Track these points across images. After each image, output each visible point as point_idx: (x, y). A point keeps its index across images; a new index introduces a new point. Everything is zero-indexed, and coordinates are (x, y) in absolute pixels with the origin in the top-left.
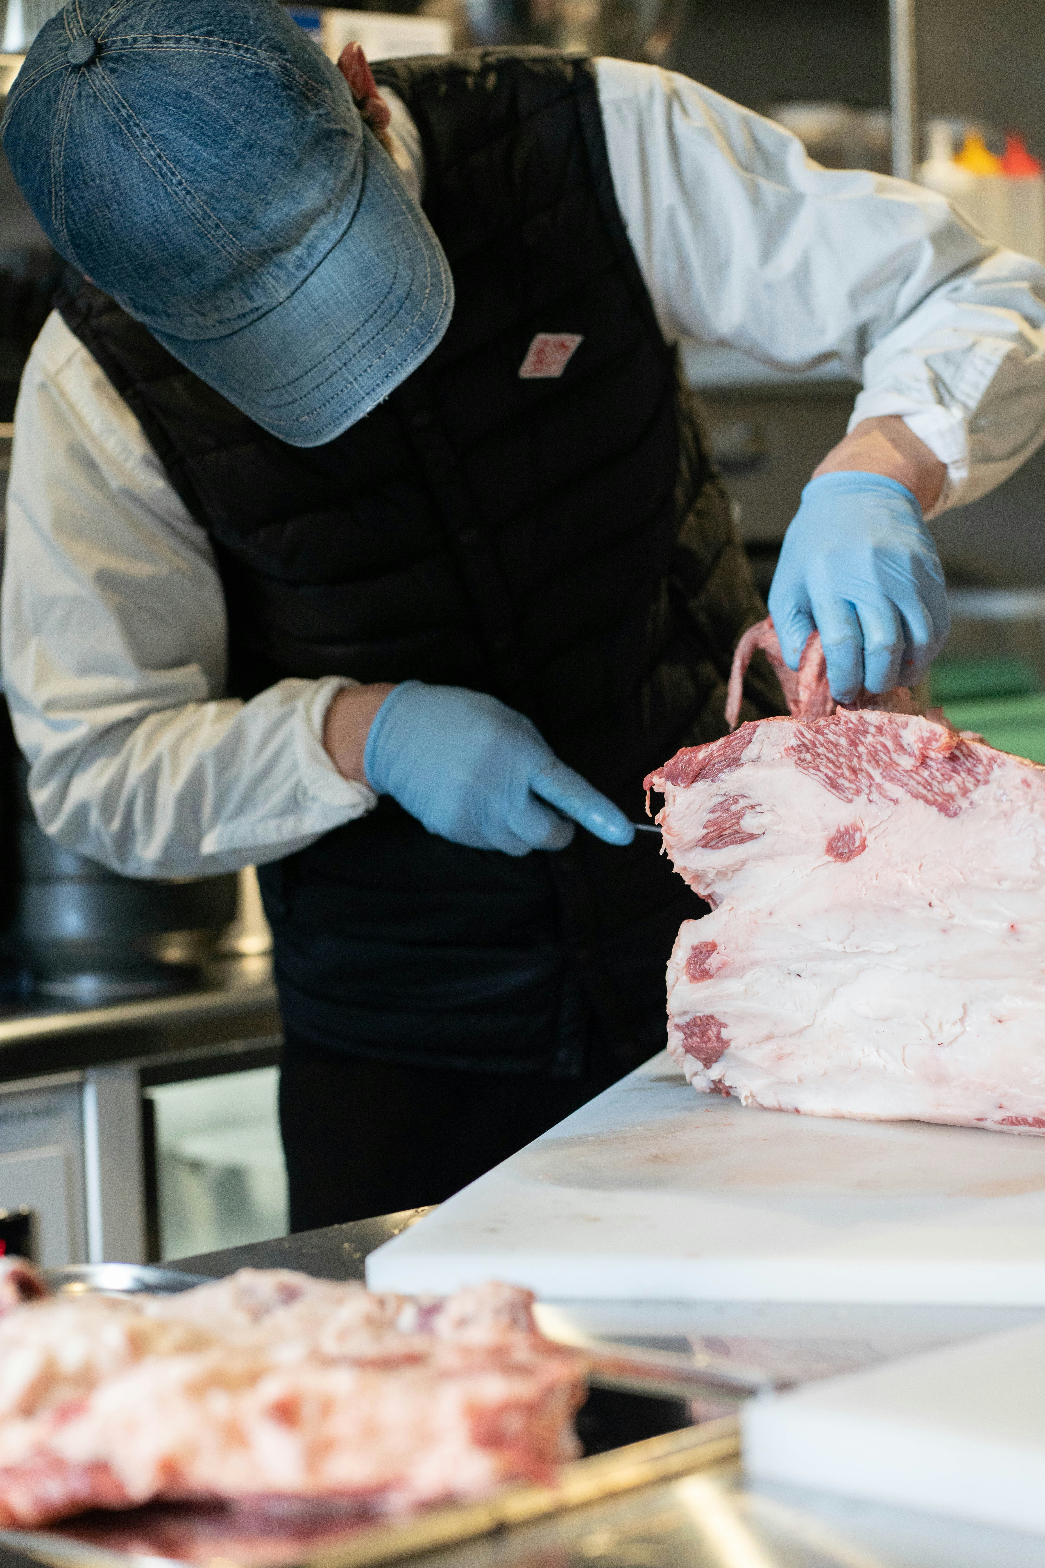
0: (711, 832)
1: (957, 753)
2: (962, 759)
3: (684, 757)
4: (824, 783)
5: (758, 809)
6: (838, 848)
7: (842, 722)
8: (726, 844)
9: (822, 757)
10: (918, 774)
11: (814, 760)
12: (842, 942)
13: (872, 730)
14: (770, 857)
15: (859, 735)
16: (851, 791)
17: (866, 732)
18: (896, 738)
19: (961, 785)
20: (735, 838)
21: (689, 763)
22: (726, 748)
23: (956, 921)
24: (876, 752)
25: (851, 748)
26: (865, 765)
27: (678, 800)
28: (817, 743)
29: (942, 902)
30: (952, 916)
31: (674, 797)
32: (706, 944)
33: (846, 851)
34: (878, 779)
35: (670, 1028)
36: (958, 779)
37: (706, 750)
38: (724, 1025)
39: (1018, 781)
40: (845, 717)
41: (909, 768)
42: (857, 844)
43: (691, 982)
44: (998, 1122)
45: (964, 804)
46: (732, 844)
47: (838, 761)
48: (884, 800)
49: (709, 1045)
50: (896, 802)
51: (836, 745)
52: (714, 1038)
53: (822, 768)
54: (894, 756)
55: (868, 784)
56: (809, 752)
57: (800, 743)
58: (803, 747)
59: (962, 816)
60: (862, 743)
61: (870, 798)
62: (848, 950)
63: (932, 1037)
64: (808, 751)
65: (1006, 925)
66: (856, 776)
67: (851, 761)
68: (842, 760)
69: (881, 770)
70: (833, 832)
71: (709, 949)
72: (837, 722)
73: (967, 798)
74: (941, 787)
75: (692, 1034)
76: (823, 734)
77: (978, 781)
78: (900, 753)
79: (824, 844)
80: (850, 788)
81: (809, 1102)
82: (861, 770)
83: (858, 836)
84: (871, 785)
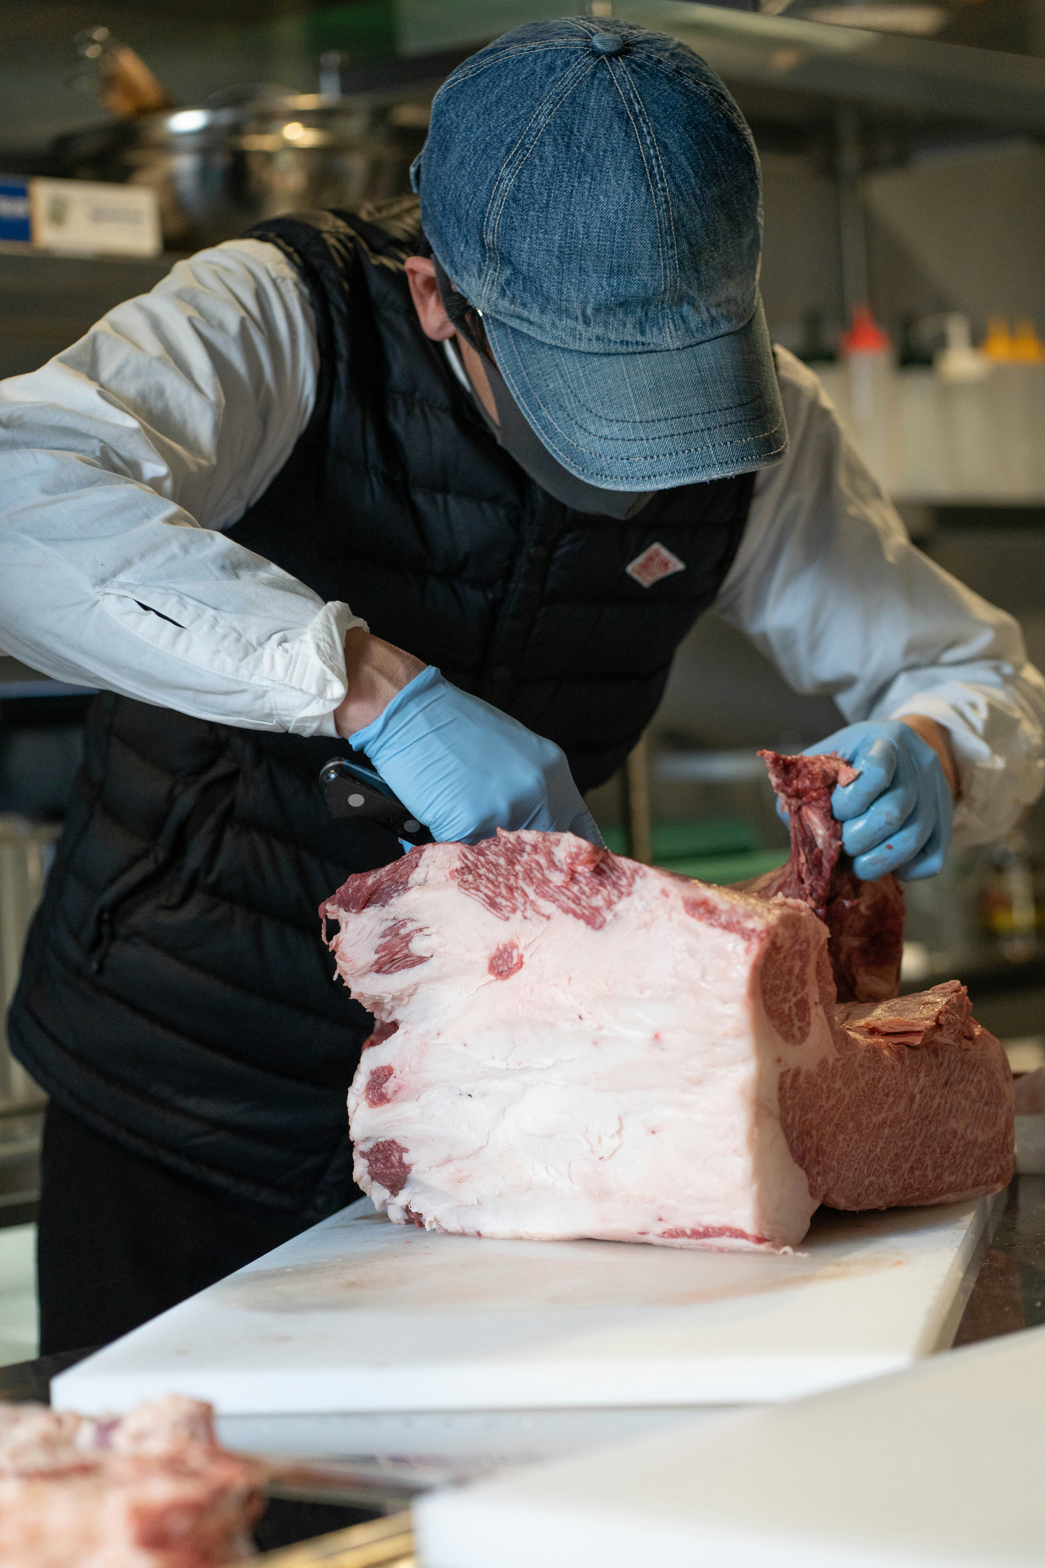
0: (382, 957)
1: (603, 866)
2: (609, 872)
3: (353, 882)
4: (483, 903)
5: (426, 931)
6: (498, 966)
7: (502, 843)
8: (398, 969)
9: (483, 877)
10: (568, 889)
11: (475, 880)
12: (505, 1060)
13: (528, 848)
14: (439, 979)
15: (516, 855)
16: (508, 909)
17: (523, 851)
18: (549, 855)
19: (607, 898)
20: (407, 962)
21: (358, 889)
22: (394, 872)
23: (605, 1032)
24: (531, 870)
25: (509, 867)
26: (521, 883)
27: (350, 926)
28: (479, 864)
29: (591, 1014)
30: (600, 1028)
31: (347, 923)
32: (383, 1068)
33: (506, 969)
34: (532, 896)
35: (356, 1156)
36: (604, 892)
37: (374, 875)
38: (405, 1150)
39: (657, 892)
40: (505, 837)
41: (559, 883)
42: (515, 961)
43: (370, 1107)
44: (658, 1235)
45: (609, 916)
46: (403, 968)
47: (497, 880)
48: (537, 916)
49: (393, 1171)
50: (548, 918)
51: (496, 866)
52: (397, 1163)
53: (482, 888)
54: (546, 872)
55: (523, 901)
56: (471, 874)
57: (464, 866)
58: (466, 869)
59: (607, 928)
60: (519, 862)
61: (525, 915)
62: (511, 1067)
63: (592, 1151)
64: (470, 872)
65: (650, 1035)
66: (512, 894)
67: (508, 880)
68: (501, 879)
69: (534, 887)
70: (493, 951)
71: (386, 1074)
72: (497, 843)
73: (612, 910)
74: (589, 901)
75: (377, 1160)
76: (484, 855)
77: (622, 893)
78: (552, 870)
79: (486, 964)
80: (508, 906)
81: (489, 1224)
82: (517, 888)
83: (515, 953)
84: (525, 903)
